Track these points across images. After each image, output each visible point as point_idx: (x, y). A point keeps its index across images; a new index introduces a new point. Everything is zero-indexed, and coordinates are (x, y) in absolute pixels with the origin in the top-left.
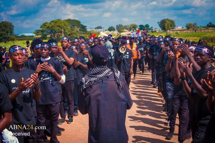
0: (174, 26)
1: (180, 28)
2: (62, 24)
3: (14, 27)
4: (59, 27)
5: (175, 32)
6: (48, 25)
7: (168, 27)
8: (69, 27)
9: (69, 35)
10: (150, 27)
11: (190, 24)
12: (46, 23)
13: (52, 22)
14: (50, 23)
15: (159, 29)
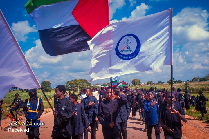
0: (140, 83)
1: (143, 84)
2: (78, 82)
3: (51, 84)
4: (76, 83)
5: (140, 86)
6: (70, 83)
7: (137, 83)
8: (81, 84)
9: (82, 88)
10: (126, 83)
11: (149, 82)
12: (69, 81)
13: (72, 81)
14: (71, 81)
15: (131, 84)
